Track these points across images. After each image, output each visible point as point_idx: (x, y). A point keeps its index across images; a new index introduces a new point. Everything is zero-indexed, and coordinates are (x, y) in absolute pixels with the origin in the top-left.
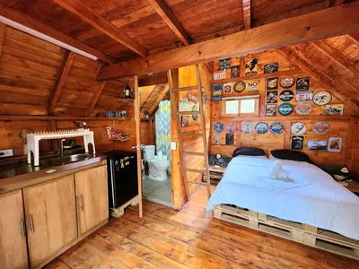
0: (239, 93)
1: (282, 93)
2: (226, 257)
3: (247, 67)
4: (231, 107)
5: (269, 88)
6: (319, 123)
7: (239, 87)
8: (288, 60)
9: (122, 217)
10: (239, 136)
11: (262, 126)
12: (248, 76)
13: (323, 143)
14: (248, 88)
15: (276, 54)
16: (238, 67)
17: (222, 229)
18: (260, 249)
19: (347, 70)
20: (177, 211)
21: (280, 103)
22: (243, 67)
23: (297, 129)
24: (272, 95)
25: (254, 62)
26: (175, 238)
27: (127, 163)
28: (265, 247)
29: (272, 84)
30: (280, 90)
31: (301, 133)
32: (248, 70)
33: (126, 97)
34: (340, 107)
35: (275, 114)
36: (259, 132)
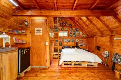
0: (63, 31)
1: (73, 32)
2: (70, 76)
3: (64, 24)
4: (61, 34)
5: (70, 30)
6: (81, 39)
7: (63, 29)
8: (74, 23)
9: (24, 76)
10: (63, 43)
11: (69, 40)
12: (65, 26)
13: (82, 44)
14: (65, 29)
15: (71, 22)
16: (62, 23)
17: (65, 69)
18: (77, 71)
19: (86, 27)
20: (49, 68)
21: (73, 34)
22: (64, 23)
23: (77, 40)
24: (71, 32)
25: (66, 23)
26: (51, 76)
27: (27, 52)
28: (78, 70)
29: (71, 29)
30: (73, 31)
31: (78, 42)
32: (65, 25)
33: (25, 25)
34: (84, 36)
35: (72, 37)
36: (68, 42)
